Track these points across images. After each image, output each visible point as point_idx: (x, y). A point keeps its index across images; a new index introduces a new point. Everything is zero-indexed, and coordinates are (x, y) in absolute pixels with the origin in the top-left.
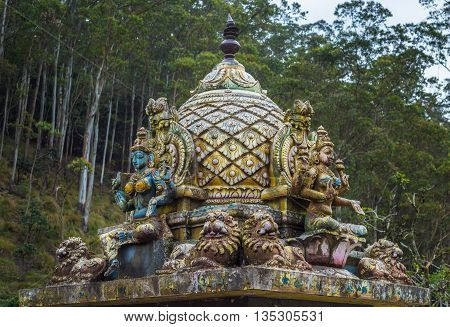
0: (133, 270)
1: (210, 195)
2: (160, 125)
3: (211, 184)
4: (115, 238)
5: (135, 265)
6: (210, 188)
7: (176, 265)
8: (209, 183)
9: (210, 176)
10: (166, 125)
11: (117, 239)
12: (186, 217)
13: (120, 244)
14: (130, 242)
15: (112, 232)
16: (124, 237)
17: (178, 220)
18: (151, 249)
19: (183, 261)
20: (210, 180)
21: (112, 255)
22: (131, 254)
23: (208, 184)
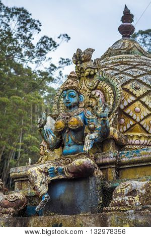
0: (62, 206)
1: (130, 141)
2: (87, 73)
3: (131, 131)
4: (44, 172)
5: (64, 202)
6: (131, 134)
7: (130, 202)
8: (130, 130)
9: (132, 123)
10: (92, 73)
11: (47, 174)
12: (116, 157)
13: (50, 179)
14: (62, 177)
15: (42, 167)
16: (54, 172)
17: (108, 160)
18: (87, 186)
19: (137, 198)
20: (131, 126)
21: (43, 189)
22: (61, 190)
23: (128, 130)
